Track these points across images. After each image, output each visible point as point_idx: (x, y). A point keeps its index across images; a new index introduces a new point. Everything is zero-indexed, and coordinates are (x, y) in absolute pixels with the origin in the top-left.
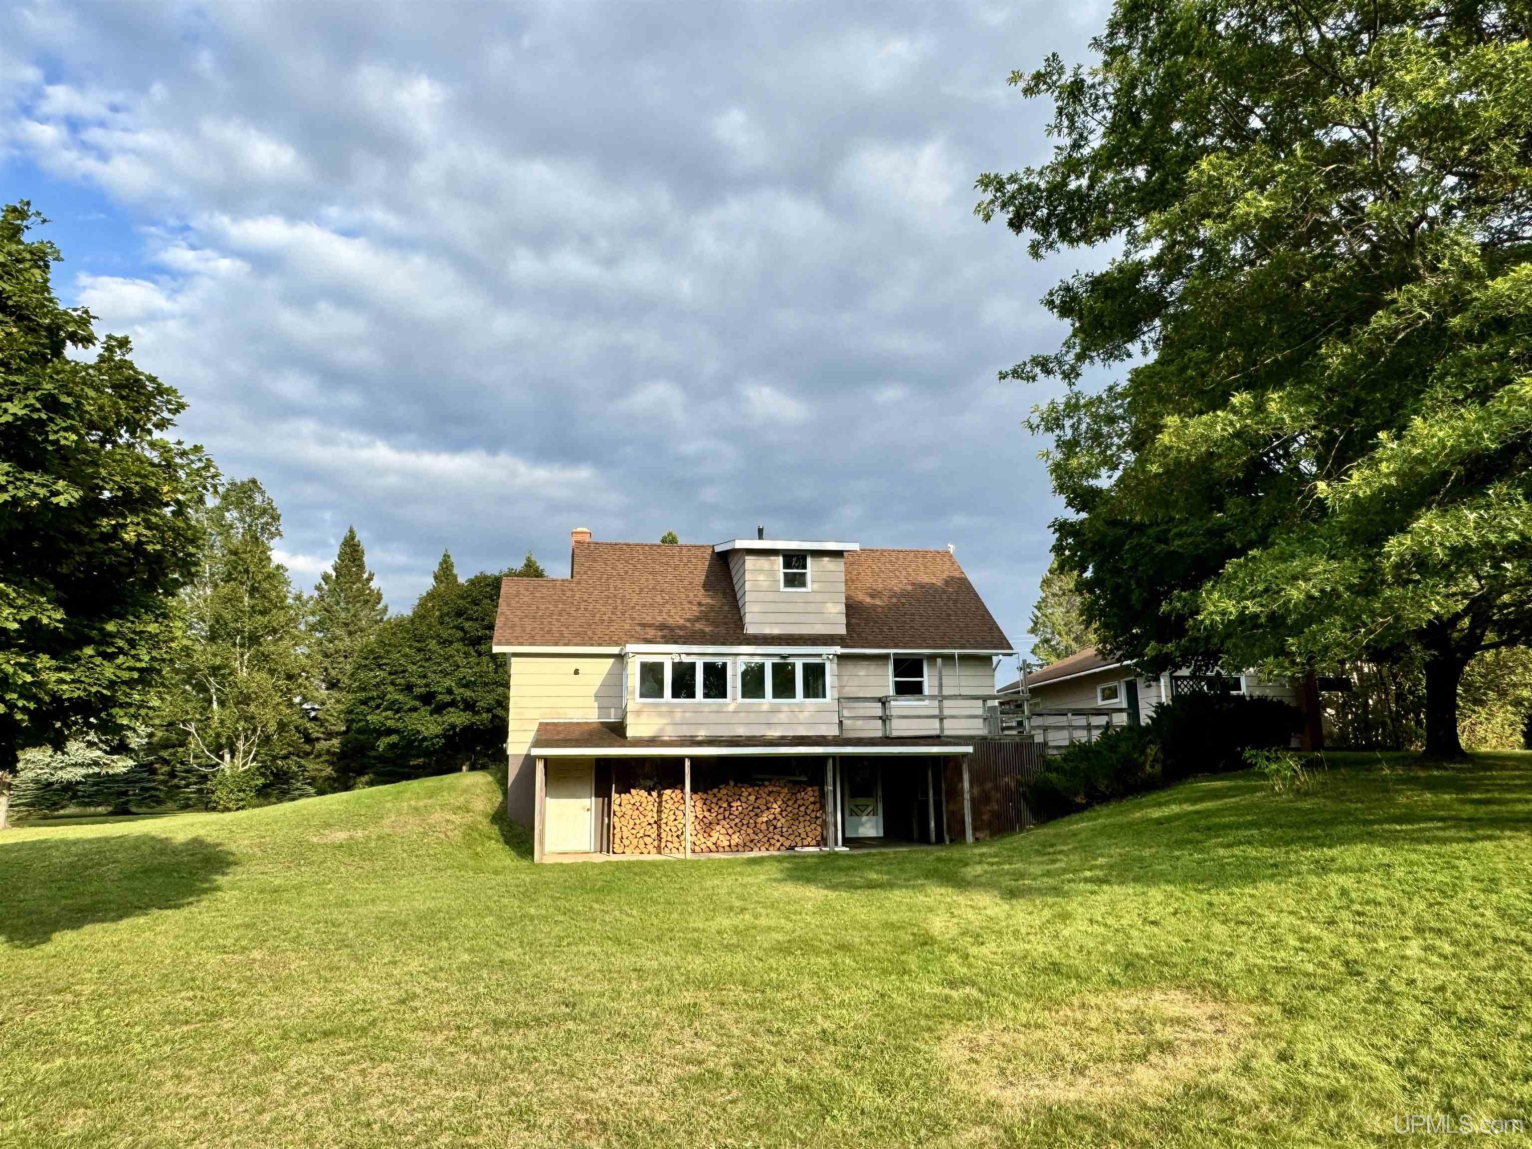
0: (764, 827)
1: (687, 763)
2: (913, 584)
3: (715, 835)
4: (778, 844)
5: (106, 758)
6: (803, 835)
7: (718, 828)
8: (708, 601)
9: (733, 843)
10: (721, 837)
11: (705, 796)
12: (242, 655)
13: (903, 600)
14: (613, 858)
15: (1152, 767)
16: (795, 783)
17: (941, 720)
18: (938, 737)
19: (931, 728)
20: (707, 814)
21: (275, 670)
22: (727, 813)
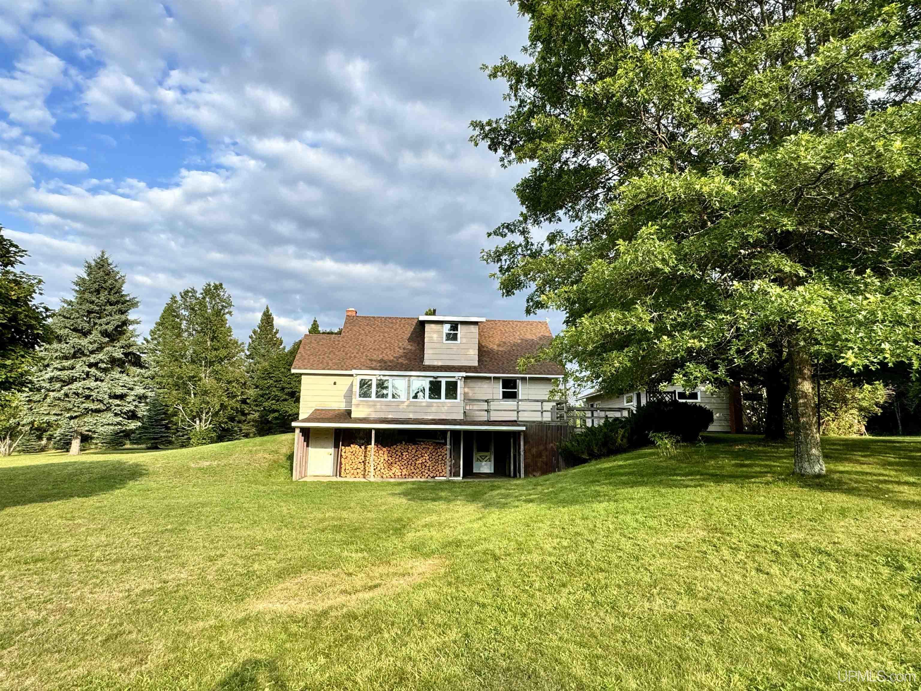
0: (420, 466)
1: (373, 432)
2: (522, 339)
3: (394, 470)
4: (427, 475)
5: (125, 422)
6: (440, 471)
7: (396, 466)
8: (409, 347)
9: (403, 474)
10: (397, 471)
11: (389, 449)
12: (206, 370)
13: (514, 348)
14: (339, 479)
15: (622, 440)
16: (437, 443)
17: (518, 412)
18: (515, 421)
19: (512, 416)
20: (390, 458)
21: (221, 379)
22: (400, 458)
